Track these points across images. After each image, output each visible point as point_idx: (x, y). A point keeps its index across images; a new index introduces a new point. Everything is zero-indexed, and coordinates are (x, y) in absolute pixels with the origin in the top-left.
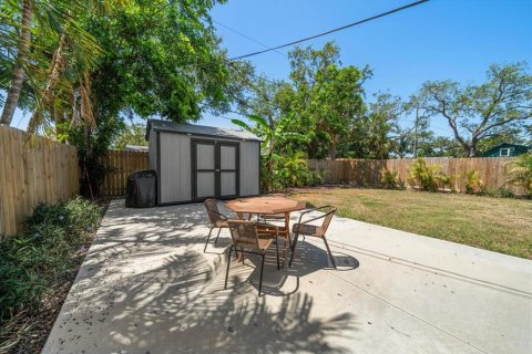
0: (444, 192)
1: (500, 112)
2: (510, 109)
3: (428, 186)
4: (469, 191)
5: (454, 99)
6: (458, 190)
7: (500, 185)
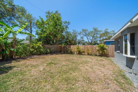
0: (83, 55)
1: (95, 37)
2: (96, 36)
3: (80, 53)
4: (88, 54)
5: (88, 33)
6: (86, 54)
7: (94, 53)
